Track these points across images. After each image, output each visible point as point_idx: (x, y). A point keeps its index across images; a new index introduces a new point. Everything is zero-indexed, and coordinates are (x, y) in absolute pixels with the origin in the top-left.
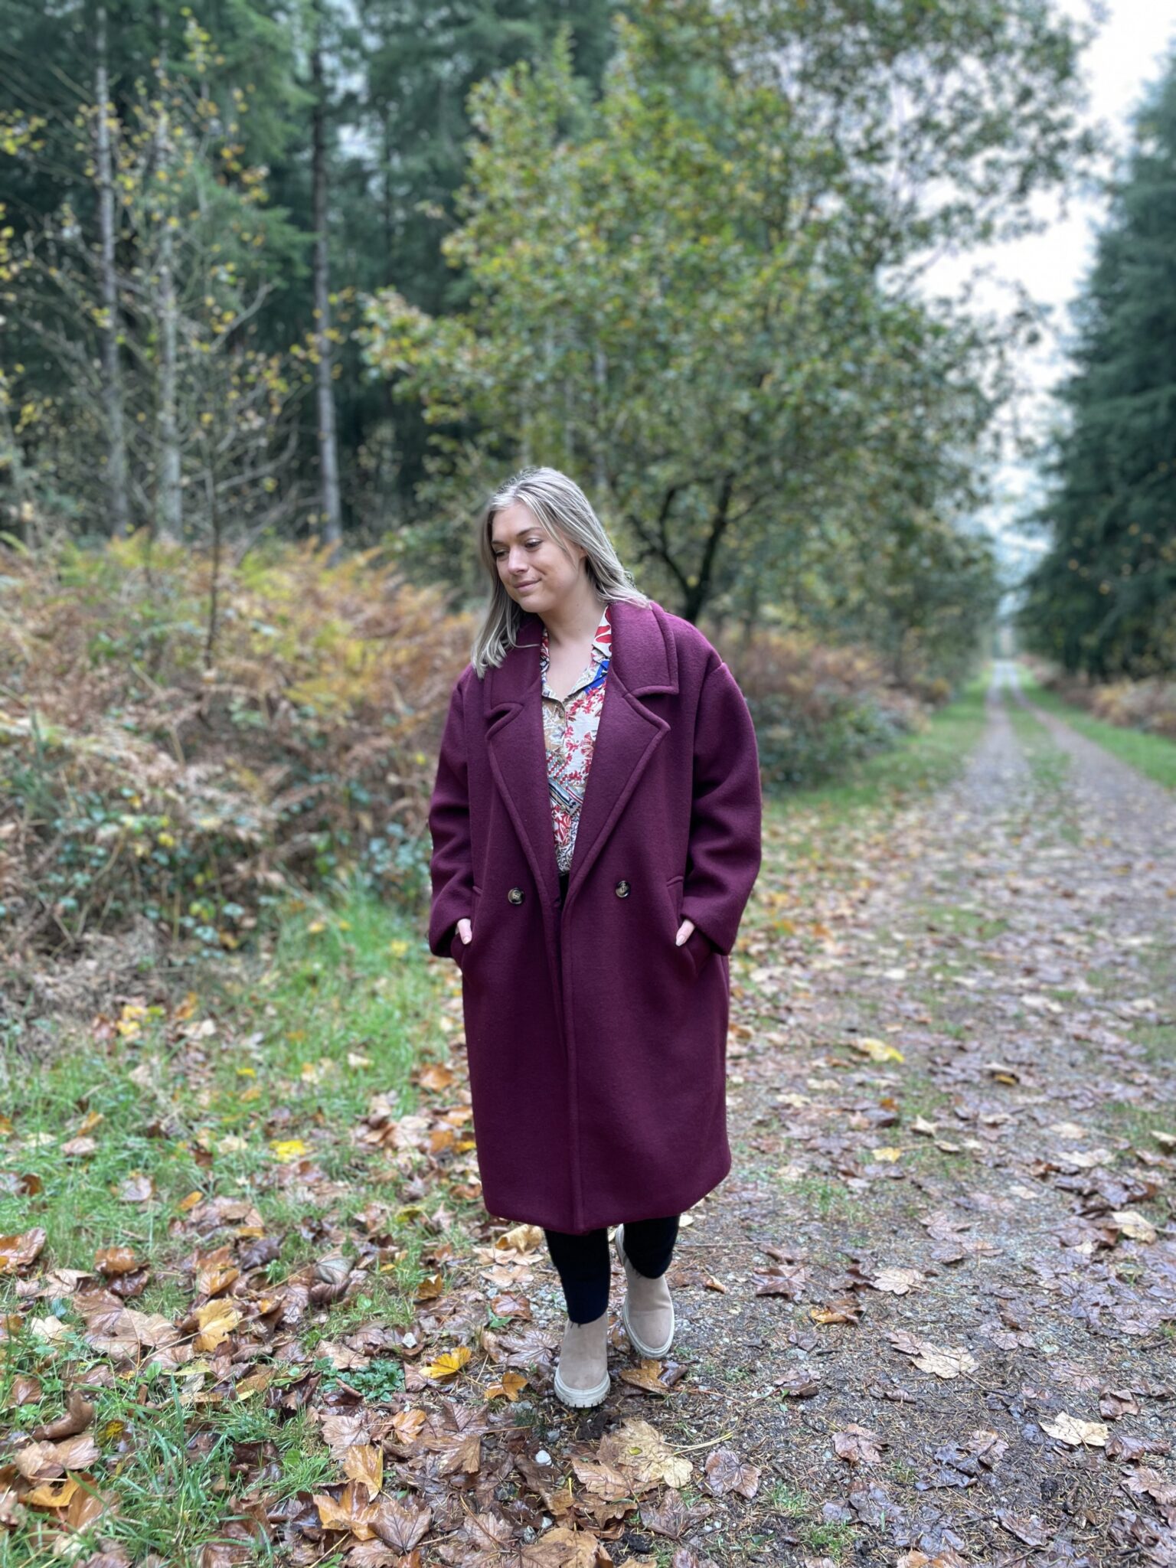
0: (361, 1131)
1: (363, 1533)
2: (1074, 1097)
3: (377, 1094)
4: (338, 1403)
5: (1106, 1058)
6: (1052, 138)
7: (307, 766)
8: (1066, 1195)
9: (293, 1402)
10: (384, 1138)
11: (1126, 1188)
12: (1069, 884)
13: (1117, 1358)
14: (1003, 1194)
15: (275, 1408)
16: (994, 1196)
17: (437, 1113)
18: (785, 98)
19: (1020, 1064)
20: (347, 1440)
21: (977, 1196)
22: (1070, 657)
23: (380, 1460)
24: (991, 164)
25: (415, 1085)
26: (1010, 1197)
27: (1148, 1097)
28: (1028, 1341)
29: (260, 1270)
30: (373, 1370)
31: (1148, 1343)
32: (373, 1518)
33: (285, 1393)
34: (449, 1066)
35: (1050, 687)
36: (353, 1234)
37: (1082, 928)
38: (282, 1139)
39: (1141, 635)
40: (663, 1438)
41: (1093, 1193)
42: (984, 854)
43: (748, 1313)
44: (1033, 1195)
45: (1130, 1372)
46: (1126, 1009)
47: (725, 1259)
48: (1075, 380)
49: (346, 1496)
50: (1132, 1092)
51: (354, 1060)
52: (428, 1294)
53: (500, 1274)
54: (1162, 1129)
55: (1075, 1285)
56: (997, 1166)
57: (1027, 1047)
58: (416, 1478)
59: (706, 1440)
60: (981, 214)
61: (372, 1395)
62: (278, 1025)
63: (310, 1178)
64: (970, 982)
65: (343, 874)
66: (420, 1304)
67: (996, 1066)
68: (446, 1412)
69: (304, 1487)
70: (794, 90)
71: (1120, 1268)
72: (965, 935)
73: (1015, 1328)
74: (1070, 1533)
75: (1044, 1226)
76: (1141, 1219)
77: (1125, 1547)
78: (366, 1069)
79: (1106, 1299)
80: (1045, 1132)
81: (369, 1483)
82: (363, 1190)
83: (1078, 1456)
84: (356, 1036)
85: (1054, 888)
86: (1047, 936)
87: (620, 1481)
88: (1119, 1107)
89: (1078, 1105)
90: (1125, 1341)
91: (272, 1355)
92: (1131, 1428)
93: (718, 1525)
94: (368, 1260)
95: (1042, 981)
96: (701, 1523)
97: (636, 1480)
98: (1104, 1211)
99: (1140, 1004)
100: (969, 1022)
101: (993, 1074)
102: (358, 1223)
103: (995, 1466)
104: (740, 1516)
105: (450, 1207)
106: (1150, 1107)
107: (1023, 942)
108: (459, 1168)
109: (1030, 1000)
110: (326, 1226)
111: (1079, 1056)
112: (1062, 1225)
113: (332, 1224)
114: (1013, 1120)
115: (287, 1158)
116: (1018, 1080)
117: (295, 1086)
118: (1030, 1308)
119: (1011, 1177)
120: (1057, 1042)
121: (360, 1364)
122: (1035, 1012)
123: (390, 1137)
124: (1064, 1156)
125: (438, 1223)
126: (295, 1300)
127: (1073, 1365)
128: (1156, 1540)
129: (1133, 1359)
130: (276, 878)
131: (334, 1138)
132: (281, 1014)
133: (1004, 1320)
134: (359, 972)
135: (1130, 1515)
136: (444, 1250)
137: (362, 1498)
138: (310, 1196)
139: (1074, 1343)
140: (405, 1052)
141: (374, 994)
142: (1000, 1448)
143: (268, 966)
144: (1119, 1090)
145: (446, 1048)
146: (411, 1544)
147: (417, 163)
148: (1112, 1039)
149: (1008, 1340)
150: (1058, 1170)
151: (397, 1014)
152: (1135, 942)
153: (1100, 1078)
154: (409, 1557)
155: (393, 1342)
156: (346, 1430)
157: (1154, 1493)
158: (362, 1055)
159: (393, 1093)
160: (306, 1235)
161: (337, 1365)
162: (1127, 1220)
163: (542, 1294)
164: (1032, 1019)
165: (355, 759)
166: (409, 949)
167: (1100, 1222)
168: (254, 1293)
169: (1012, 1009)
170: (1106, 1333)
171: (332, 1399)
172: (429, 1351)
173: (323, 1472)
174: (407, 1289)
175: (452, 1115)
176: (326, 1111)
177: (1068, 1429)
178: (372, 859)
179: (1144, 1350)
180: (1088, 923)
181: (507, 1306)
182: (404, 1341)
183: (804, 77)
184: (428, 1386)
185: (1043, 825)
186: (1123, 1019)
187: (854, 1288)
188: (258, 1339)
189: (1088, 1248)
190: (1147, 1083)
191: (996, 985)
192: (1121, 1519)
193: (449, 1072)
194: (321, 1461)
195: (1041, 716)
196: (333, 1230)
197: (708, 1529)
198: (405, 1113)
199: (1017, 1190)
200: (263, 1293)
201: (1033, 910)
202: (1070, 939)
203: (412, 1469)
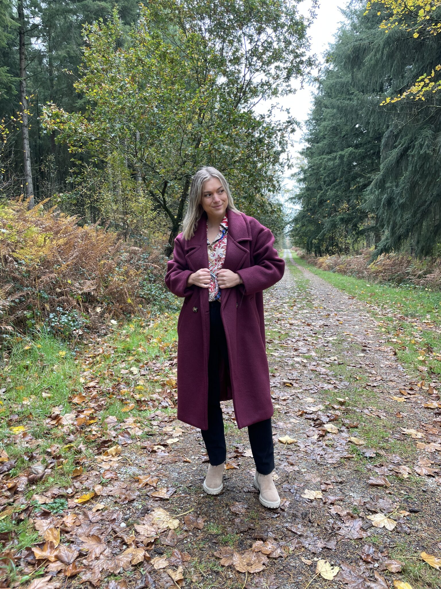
0: (48, 420)
1: (53, 559)
2: (311, 389)
3: (54, 407)
4: (41, 516)
5: (321, 376)
6: (298, 60)
7: (22, 284)
8: (309, 421)
9: (22, 517)
10: (58, 422)
11: (328, 416)
12: (310, 322)
13: (326, 471)
14: (288, 422)
15: (15, 520)
16: (285, 423)
17: (79, 412)
18: (203, 38)
19: (293, 380)
20: (45, 528)
21: (279, 423)
22: (308, 247)
23: (59, 533)
24: (277, 68)
25: (70, 403)
26: (290, 423)
27: (336, 388)
28: (296, 468)
29: (7, 473)
30: (55, 503)
31: (336, 465)
32: (56, 553)
33: (19, 514)
34: (84, 395)
35: (302, 257)
36: (45, 456)
37: (314, 335)
38: (14, 426)
39: (332, 239)
40: (168, 513)
41: (318, 419)
42: (281, 313)
43: (199, 468)
44: (298, 421)
45: (330, 475)
46: (328, 360)
47: (191, 452)
48: (308, 148)
49: (45, 546)
50: (330, 386)
51: (44, 395)
52: (76, 474)
53: (105, 465)
54: (340, 397)
55: (312, 449)
56: (286, 413)
57: (295, 374)
58: (73, 538)
59: (184, 512)
60: (274, 86)
61: (55, 511)
62: (12, 385)
63: (27, 439)
64: (276, 354)
65: (38, 327)
66: (73, 478)
67: (285, 380)
68: (85, 514)
69: (29, 546)
70: (207, 35)
71: (327, 442)
72: (274, 339)
73: (292, 465)
74: (312, 529)
75: (302, 431)
76: (333, 426)
77: (330, 531)
78: (49, 398)
79: (322, 453)
80: (302, 401)
81: (54, 541)
82: (49, 441)
83: (314, 503)
84: (45, 386)
85: (304, 323)
86: (302, 338)
87: (153, 529)
88: (326, 392)
89: (313, 392)
90: (329, 466)
91: (13, 502)
92: (331, 493)
93: (189, 540)
94: (52, 465)
95: (300, 353)
96: (183, 540)
97: (159, 529)
98: (321, 424)
99: (332, 358)
100: (276, 367)
101: (284, 383)
102: (48, 452)
103: (286, 510)
104: (197, 536)
105: (84, 443)
106: (336, 391)
107: (294, 340)
108: (89, 429)
109: (297, 359)
110: (34, 455)
111: (313, 376)
112: (307, 430)
113: (37, 454)
114: (291, 398)
115: (17, 433)
116: (292, 385)
117: (20, 406)
118: (297, 458)
119: (290, 416)
120: (305, 372)
121: (50, 501)
122: (298, 363)
123: (60, 422)
124: (308, 408)
125: (80, 449)
126: (22, 482)
127: (311, 475)
128: (340, 528)
129: (331, 471)
130: (10, 328)
131: (37, 423)
132: (13, 381)
133: (288, 462)
134: (45, 363)
135: (331, 521)
136: (83, 458)
137: (52, 547)
138: (27, 445)
139: (312, 467)
140: (65, 391)
141: (52, 371)
142: (287, 504)
143: (7, 364)
144: (326, 386)
145: (82, 389)
146: (72, 561)
147: (62, 53)
148: (323, 370)
149: (290, 469)
150: (306, 413)
151: (62, 377)
152: (331, 339)
153: (319, 383)
154: (71, 565)
155: (63, 492)
156: (44, 525)
157: (339, 513)
158: (48, 393)
159: (61, 406)
160: (26, 458)
161: (40, 502)
162: (328, 427)
163: (122, 470)
164: (297, 365)
165: (42, 282)
166: (66, 354)
167: (320, 428)
168: (5, 481)
169: (290, 362)
170: (323, 463)
171: (38, 515)
172: (78, 494)
173: (36, 540)
174: (68, 473)
175: (85, 412)
176: (33, 414)
177: (310, 494)
178: (50, 321)
179: (335, 468)
180: (315, 334)
181: (109, 475)
182: (67, 491)
183: (210, 31)
184: (77, 506)
185: (301, 303)
186: (327, 363)
187: (236, 457)
188: (7, 497)
189: (316, 437)
190: (335, 383)
191: (285, 355)
192: (329, 523)
193: (84, 397)
194: (35, 536)
195: (300, 267)
196: (38, 456)
197: (185, 542)
198: (66, 412)
199: (292, 420)
200: (9, 481)
201: (297, 330)
202: (309, 339)
203: (72, 535)
